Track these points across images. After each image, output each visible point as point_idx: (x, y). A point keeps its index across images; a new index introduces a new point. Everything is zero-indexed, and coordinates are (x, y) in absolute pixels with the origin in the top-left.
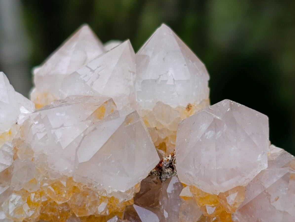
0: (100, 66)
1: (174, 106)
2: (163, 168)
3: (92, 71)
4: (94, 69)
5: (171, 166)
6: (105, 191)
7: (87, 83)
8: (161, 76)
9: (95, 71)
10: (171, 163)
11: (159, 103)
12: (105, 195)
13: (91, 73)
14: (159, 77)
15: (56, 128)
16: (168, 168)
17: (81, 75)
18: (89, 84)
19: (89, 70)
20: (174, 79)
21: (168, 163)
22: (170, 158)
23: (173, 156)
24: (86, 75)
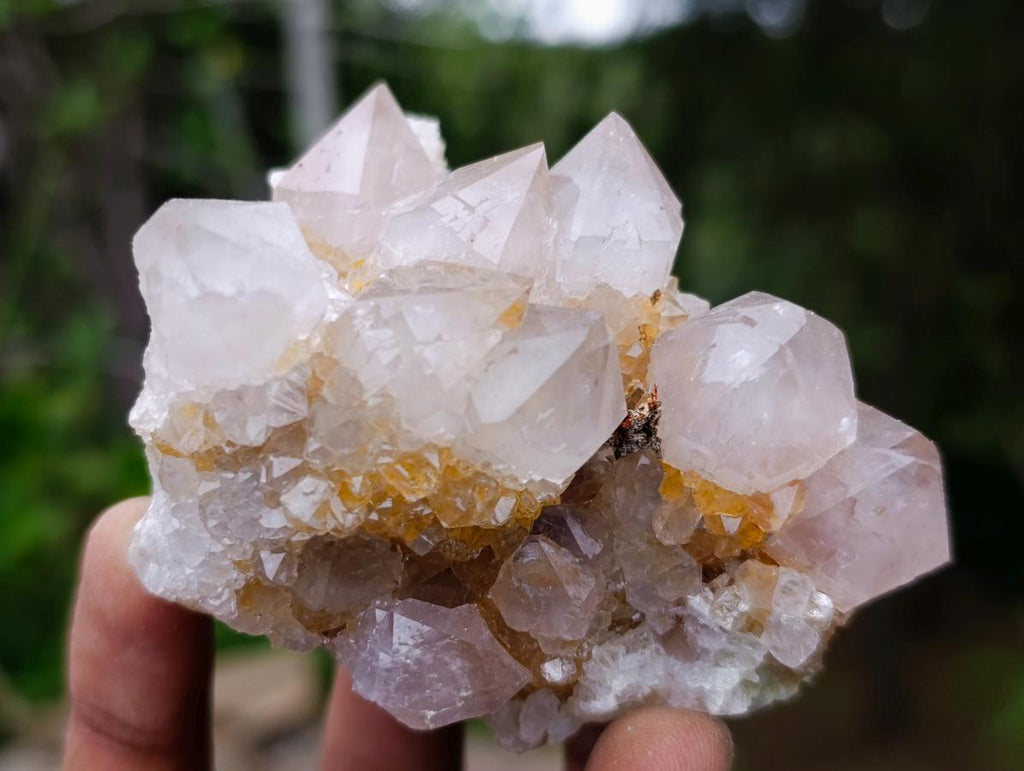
0: (487, 200)
1: (628, 294)
2: (631, 432)
3: (470, 209)
4: (474, 205)
5: (649, 428)
6: (515, 479)
7: (459, 235)
8: (615, 231)
9: (476, 210)
10: (647, 424)
11: (602, 287)
12: (511, 485)
13: (466, 212)
14: (610, 232)
15: (427, 343)
16: (639, 432)
17: (443, 216)
18: (464, 236)
19: (463, 206)
20: (640, 240)
21: (644, 422)
22: (646, 412)
23: (654, 408)
24: (456, 218)
